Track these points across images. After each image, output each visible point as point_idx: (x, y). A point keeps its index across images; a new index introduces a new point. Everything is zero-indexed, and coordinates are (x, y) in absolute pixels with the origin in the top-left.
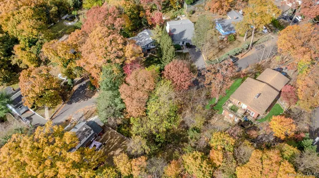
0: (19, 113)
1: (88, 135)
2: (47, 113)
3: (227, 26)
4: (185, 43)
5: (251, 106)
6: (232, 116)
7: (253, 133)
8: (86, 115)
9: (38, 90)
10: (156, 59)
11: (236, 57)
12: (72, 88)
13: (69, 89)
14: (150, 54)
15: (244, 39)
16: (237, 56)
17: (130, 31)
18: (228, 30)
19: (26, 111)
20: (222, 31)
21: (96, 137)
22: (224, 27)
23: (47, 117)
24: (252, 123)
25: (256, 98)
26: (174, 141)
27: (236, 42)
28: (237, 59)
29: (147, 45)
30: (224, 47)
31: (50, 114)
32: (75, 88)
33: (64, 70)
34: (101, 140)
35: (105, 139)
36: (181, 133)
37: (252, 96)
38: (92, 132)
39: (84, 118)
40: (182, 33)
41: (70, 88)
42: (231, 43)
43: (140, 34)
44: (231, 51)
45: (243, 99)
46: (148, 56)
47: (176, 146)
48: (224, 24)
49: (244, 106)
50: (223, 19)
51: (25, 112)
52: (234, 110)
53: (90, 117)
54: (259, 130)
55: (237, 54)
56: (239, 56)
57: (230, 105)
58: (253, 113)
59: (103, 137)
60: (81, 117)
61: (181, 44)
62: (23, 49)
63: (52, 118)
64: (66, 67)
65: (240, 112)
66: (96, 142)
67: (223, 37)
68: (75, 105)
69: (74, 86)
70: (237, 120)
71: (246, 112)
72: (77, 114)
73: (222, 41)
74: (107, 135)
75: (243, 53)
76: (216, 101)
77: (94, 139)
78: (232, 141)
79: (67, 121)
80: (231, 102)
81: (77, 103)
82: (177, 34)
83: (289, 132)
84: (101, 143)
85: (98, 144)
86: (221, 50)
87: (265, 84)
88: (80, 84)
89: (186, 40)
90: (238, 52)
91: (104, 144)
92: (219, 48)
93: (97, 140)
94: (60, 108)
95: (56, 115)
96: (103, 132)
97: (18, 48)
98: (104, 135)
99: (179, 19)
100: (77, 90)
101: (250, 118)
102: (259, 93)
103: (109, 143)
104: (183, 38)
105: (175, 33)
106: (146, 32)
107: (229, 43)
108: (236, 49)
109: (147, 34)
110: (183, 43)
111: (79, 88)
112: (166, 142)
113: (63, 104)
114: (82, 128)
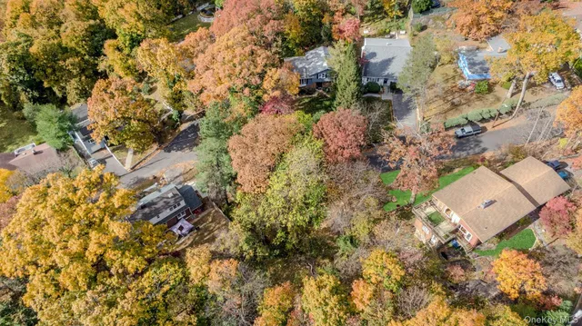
0: (90, 150)
1: (175, 207)
2: (130, 159)
3: (479, 64)
4: (388, 83)
5: (466, 220)
6: (427, 230)
7: (457, 273)
8: (186, 176)
9: (113, 116)
10: (328, 103)
11: (481, 125)
12: (178, 126)
13: (173, 126)
14: (321, 91)
15: (509, 95)
16: (485, 125)
17: (297, 45)
18: (479, 71)
19: (101, 149)
20: (467, 72)
21: (188, 214)
22: (472, 65)
23: (128, 166)
24: (464, 253)
25: (482, 207)
26: (311, 251)
27: (490, 97)
28: (484, 129)
29: (317, 74)
30: (463, 102)
31: (133, 160)
32: (184, 127)
33: (168, 92)
34: (196, 220)
35: (203, 221)
36: (329, 242)
37: (477, 202)
38: (183, 203)
39: (181, 179)
40: (387, 62)
41: (175, 127)
42: (478, 98)
43: (310, 54)
44: (474, 111)
45: (455, 205)
46: (315, 95)
47: (312, 260)
48: (475, 58)
49: (456, 218)
50: (478, 49)
51: (98, 151)
52: (433, 221)
53: (190, 179)
54: (474, 270)
55: (483, 120)
56: (489, 126)
57: (430, 210)
58: (469, 236)
59: (200, 216)
60: (177, 177)
61: (381, 82)
62: (119, 49)
63: (133, 169)
64: (171, 87)
65: (445, 227)
66: (186, 222)
67: (467, 83)
68: (175, 154)
69: (182, 123)
70: (435, 241)
71: (457, 230)
72: (172, 170)
73: (463, 90)
74: (208, 215)
75: (499, 121)
76: (412, 200)
77: (184, 217)
78: (398, 273)
79: (155, 178)
80: (433, 205)
81: (179, 152)
82: (376, 64)
83: (527, 288)
84: (191, 226)
85: (187, 225)
86: (455, 106)
87: (511, 185)
88: (193, 123)
89: (391, 76)
90: (486, 116)
91: (198, 229)
92: (453, 104)
93: (189, 220)
94: (150, 155)
95: (142, 164)
96: (203, 208)
97: (110, 46)
98: (203, 214)
99: (392, 37)
100: (185, 131)
101: (461, 243)
102: (491, 198)
103: (206, 229)
104: (386, 73)
105: (372, 61)
106: (320, 51)
107: (474, 96)
108: (485, 110)
109: (323, 55)
110: (385, 82)
111: (189, 128)
112: (298, 250)
113: (157, 149)
114: (167, 193)
